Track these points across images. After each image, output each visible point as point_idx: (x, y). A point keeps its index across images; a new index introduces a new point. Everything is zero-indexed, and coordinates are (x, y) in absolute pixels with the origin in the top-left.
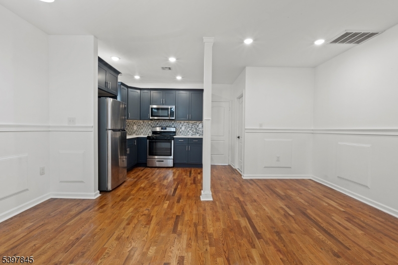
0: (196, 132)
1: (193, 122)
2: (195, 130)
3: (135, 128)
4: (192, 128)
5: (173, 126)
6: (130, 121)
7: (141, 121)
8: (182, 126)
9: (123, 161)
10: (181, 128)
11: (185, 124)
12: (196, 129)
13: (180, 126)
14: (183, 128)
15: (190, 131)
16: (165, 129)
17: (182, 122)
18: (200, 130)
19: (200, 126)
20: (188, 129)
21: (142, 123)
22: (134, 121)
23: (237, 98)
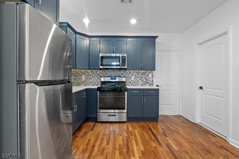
0: (146, 82)
1: (143, 71)
2: (144, 80)
3: (83, 78)
4: (142, 78)
5: (122, 76)
6: (78, 71)
7: (89, 71)
8: (132, 75)
9: (68, 117)
10: (130, 78)
11: (134, 74)
12: (146, 79)
13: (130, 76)
14: (133, 78)
15: (140, 81)
16: (115, 79)
17: (132, 72)
18: (150, 79)
19: (150, 76)
20: (138, 79)
21: (91, 73)
22: (83, 71)
23: (198, 44)
